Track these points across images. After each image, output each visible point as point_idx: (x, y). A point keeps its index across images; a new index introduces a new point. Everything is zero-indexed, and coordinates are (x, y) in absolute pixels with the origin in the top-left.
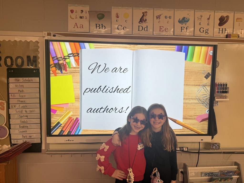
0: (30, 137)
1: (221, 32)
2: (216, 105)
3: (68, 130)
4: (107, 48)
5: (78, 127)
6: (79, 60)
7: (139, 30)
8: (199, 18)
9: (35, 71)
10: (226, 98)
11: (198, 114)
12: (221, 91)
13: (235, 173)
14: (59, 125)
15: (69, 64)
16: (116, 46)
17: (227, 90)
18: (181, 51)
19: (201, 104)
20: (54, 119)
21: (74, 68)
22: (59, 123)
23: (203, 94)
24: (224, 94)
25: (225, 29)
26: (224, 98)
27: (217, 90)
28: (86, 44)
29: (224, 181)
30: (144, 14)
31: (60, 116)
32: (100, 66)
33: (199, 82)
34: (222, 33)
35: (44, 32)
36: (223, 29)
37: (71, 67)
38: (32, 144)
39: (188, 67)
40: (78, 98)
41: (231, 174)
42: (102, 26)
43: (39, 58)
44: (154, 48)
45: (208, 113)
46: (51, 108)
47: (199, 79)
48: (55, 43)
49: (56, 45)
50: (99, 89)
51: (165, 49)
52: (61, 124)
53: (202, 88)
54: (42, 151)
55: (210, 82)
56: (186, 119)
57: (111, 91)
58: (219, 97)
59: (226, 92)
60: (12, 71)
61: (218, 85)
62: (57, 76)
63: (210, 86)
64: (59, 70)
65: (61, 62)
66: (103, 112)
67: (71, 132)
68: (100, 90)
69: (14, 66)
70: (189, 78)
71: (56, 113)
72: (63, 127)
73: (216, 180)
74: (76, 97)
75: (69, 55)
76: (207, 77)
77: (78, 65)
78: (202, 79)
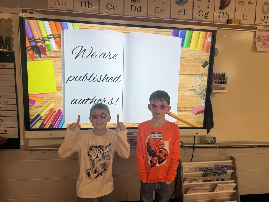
0: (6, 131)
1: (221, 16)
2: (213, 97)
3: (50, 124)
4: (94, 29)
5: (61, 120)
6: (61, 43)
7: (131, 11)
9: (8, 55)
10: (223, 89)
11: (193, 106)
12: (219, 82)
13: (230, 168)
14: (39, 118)
15: (48, 46)
16: (104, 27)
17: (225, 81)
18: (177, 36)
19: (197, 95)
20: (33, 110)
21: (55, 51)
22: (38, 115)
23: (199, 84)
24: (222, 85)
25: (226, 13)
26: (221, 89)
27: (215, 81)
28: (69, 24)
29: (218, 175)
31: (41, 107)
32: (85, 50)
33: (196, 71)
34: (223, 18)
35: (18, 9)
36: (223, 13)
37: (51, 50)
38: (9, 139)
39: (184, 55)
40: (61, 87)
41: (226, 168)
42: (89, 4)
43: (13, 39)
44: (148, 32)
45: (204, 105)
46: (29, 98)
47: (196, 68)
48: (32, 22)
49: (33, 24)
50: (85, 77)
51: (159, 33)
52: (42, 117)
53: (199, 78)
54: (21, 147)
55: (208, 71)
56: (180, 112)
57: (99, 80)
58: (216, 88)
59: (224, 83)
61: (217, 75)
62: (35, 61)
63: (207, 76)
64: (38, 53)
65: (39, 44)
66: (91, 103)
67: (54, 126)
68: (87, 78)
70: (185, 67)
71: (35, 104)
72: (44, 120)
73: (210, 175)
74: (58, 86)
75: (49, 37)
76: (204, 66)
77: (60, 48)
78: (199, 68)
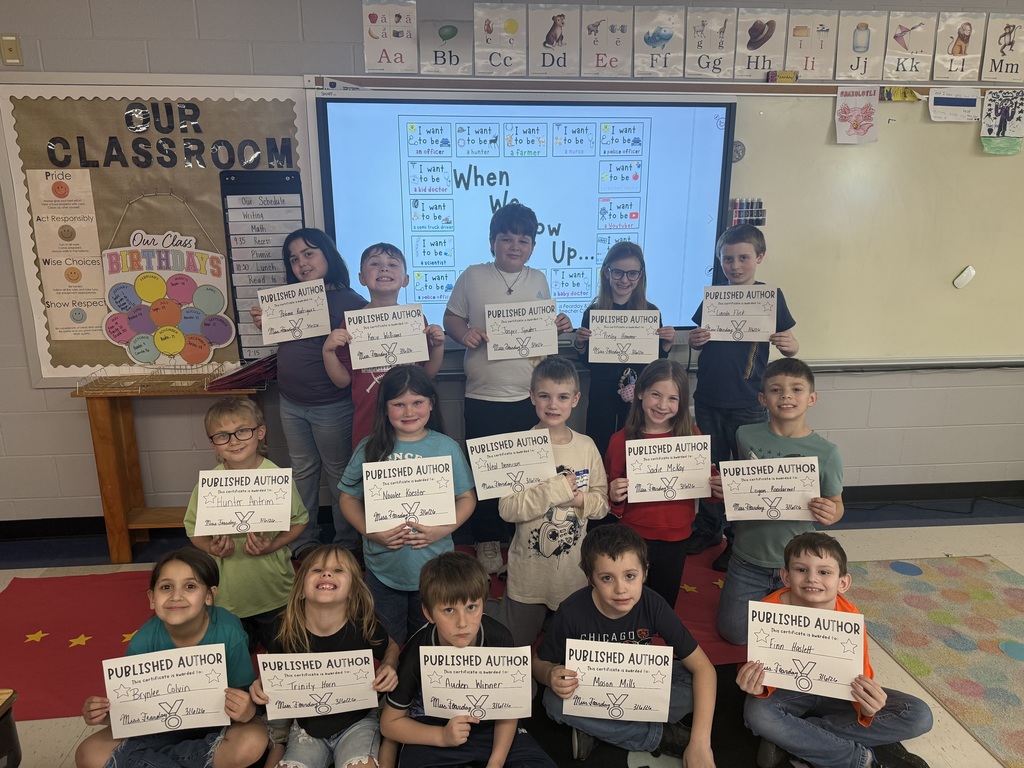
1: (753, 65)
7: (544, 65)
8: (697, 29)
9: (288, 178)
17: (762, 217)
25: (764, 56)
27: (737, 218)
30: (557, 22)
34: (756, 68)
35: (306, 76)
36: (758, 57)
42: (451, 57)
43: (297, 144)
59: (760, 222)
60: (233, 178)
61: (740, 204)
69: (237, 167)
